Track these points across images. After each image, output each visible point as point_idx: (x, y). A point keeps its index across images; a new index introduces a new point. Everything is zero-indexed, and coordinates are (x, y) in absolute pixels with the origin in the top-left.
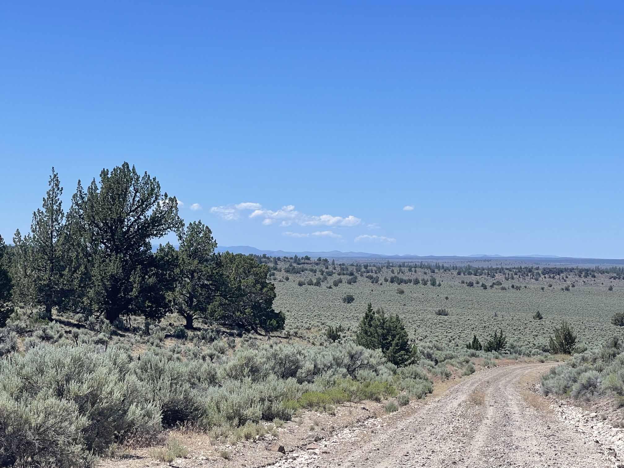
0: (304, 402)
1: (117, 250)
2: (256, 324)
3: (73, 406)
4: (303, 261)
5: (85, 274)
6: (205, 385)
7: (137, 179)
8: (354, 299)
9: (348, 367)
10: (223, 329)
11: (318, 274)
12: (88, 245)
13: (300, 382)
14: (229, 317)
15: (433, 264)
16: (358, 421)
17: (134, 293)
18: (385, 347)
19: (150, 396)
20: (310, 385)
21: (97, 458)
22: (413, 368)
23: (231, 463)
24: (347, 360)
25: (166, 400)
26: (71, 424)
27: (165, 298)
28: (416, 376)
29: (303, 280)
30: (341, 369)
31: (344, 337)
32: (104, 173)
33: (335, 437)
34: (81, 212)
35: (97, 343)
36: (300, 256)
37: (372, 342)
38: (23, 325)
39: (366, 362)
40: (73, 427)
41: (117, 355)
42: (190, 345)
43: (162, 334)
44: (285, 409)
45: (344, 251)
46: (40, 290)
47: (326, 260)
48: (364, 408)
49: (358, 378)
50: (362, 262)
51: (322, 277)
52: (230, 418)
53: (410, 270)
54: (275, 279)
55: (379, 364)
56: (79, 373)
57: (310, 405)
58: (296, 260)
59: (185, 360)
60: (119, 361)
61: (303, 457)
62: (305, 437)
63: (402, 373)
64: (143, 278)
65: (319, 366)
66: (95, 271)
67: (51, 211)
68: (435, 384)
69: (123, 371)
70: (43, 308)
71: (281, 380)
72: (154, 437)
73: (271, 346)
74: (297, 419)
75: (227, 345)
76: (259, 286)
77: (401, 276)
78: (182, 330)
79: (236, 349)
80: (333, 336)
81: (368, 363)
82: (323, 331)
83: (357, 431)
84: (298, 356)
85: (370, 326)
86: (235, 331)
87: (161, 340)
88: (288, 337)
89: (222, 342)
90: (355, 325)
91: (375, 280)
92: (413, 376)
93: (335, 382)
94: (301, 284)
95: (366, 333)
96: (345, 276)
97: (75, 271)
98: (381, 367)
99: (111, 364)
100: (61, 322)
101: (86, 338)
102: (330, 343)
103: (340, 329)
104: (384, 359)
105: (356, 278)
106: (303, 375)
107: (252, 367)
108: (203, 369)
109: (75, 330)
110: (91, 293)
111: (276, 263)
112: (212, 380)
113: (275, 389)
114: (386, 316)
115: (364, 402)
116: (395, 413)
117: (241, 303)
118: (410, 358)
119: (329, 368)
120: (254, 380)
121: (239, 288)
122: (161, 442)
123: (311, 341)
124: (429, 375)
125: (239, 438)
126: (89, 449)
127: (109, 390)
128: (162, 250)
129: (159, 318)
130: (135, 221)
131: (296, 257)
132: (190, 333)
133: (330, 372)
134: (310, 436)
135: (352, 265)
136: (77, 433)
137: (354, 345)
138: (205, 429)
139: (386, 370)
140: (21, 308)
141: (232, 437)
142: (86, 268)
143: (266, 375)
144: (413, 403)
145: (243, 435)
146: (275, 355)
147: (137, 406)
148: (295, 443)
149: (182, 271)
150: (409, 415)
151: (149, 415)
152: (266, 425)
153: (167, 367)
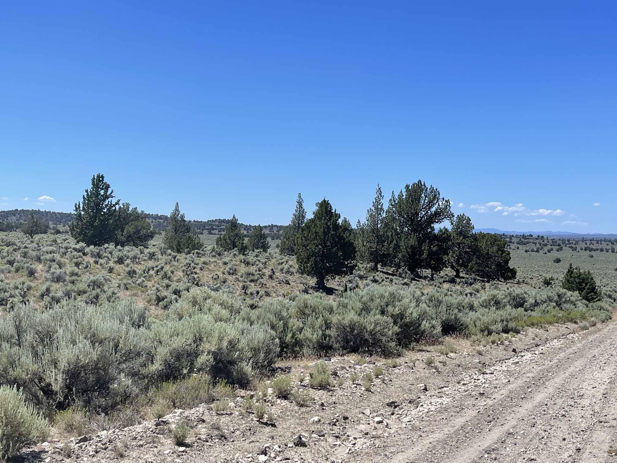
0: (529, 323)
1: (414, 231)
2: (499, 275)
3: (390, 320)
4: (528, 237)
5: (396, 245)
6: (467, 310)
7: (427, 190)
8: (560, 261)
9: (557, 302)
10: (478, 278)
11: (538, 245)
12: (398, 228)
13: (526, 310)
14: (482, 271)
15: (613, 239)
16: (563, 335)
17: (425, 256)
18: (581, 290)
19: (434, 316)
20: (532, 312)
21: (404, 350)
22: (599, 303)
23: (483, 357)
24: (556, 298)
25: (444, 319)
26: (389, 330)
27: (443, 259)
28: (601, 308)
29: (528, 249)
30: (552, 303)
31: (554, 284)
32: (407, 187)
33: (548, 344)
34: (394, 209)
35: (403, 284)
36: (525, 234)
37: (572, 287)
38: (362, 273)
39: (568, 299)
40: (390, 332)
41: (415, 292)
42: (458, 287)
43: (441, 280)
44: (517, 326)
45: (554, 231)
46: (371, 254)
47: (543, 237)
48: (567, 328)
49: (563, 309)
50: (566, 238)
51: (540, 247)
52: (482, 331)
53: (597, 243)
54: (510, 248)
55: (576, 300)
56: (393, 302)
57: (533, 325)
58: (524, 237)
59: (455, 296)
60: (416, 295)
61: (528, 356)
62: (529, 344)
63: (592, 306)
64: (430, 248)
65: (538, 301)
66: (402, 243)
67: (377, 209)
68: (613, 314)
69: (418, 301)
70: (373, 264)
71: (514, 309)
72: (437, 340)
73: (508, 289)
74: (524, 333)
75: (480, 288)
76: (500, 252)
77: (591, 246)
78: (453, 278)
79: (486, 290)
80: (547, 283)
81: (570, 300)
82: (541, 280)
83: (562, 341)
84: (525, 295)
85: (571, 277)
86: (486, 279)
87: (441, 284)
88: (518, 283)
89: (478, 286)
90: (561, 277)
91: (574, 249)
92: (599, 309)
93: (548, 311)
94: (526, 251)
95: (568, 281)
96: (555, 247)
97: (390, 243)
98: (578, 302)
99: (411, 297)
100: (383, 272)
101: (397, 282)
102: (545, 287)
103: (552, 279)
104: (580, 298)
105: (562, 248)
106: (528, 306)
107: (496, 301)
108: (466, 301)
109: (390, 277)
110: (400, 256)
111: (511, 239)
112: (471, 308)
113: (510, 315)
114: (581, 271)
115: (567, 323)
116: (587, 331)
117: (489, 262)
118: (597, 297)
119: (544, 302)
120: (497, 309)
121: (488, 253)
122: (441, 343)
123: (533, 286)
124: (610, 308)
125: (488, 343)
126: (400, 345)
127: (410, 312)
128: (441, 231)
129: (440, 271)
130: (425, 214)
131: (524, 235)
132: (458, 280)
133: (545, 305)
134: (532, 343)
135: (560, 240)
136: (393, 336)
137: (561, 289)
138: (467, 336)
139: (581, 304)
140: (361, 264)
141: (484, 342)
142: (397, 241)
143: (505, 306)
144: (599, 325)
145: (490, 341)
146: (510, 294)
147: (426, 322)
148: (523, 347)
149: (453, 243)
150: (596, 332)
151: (433, 327)
152: (505, 335)
153: (444, 299)
